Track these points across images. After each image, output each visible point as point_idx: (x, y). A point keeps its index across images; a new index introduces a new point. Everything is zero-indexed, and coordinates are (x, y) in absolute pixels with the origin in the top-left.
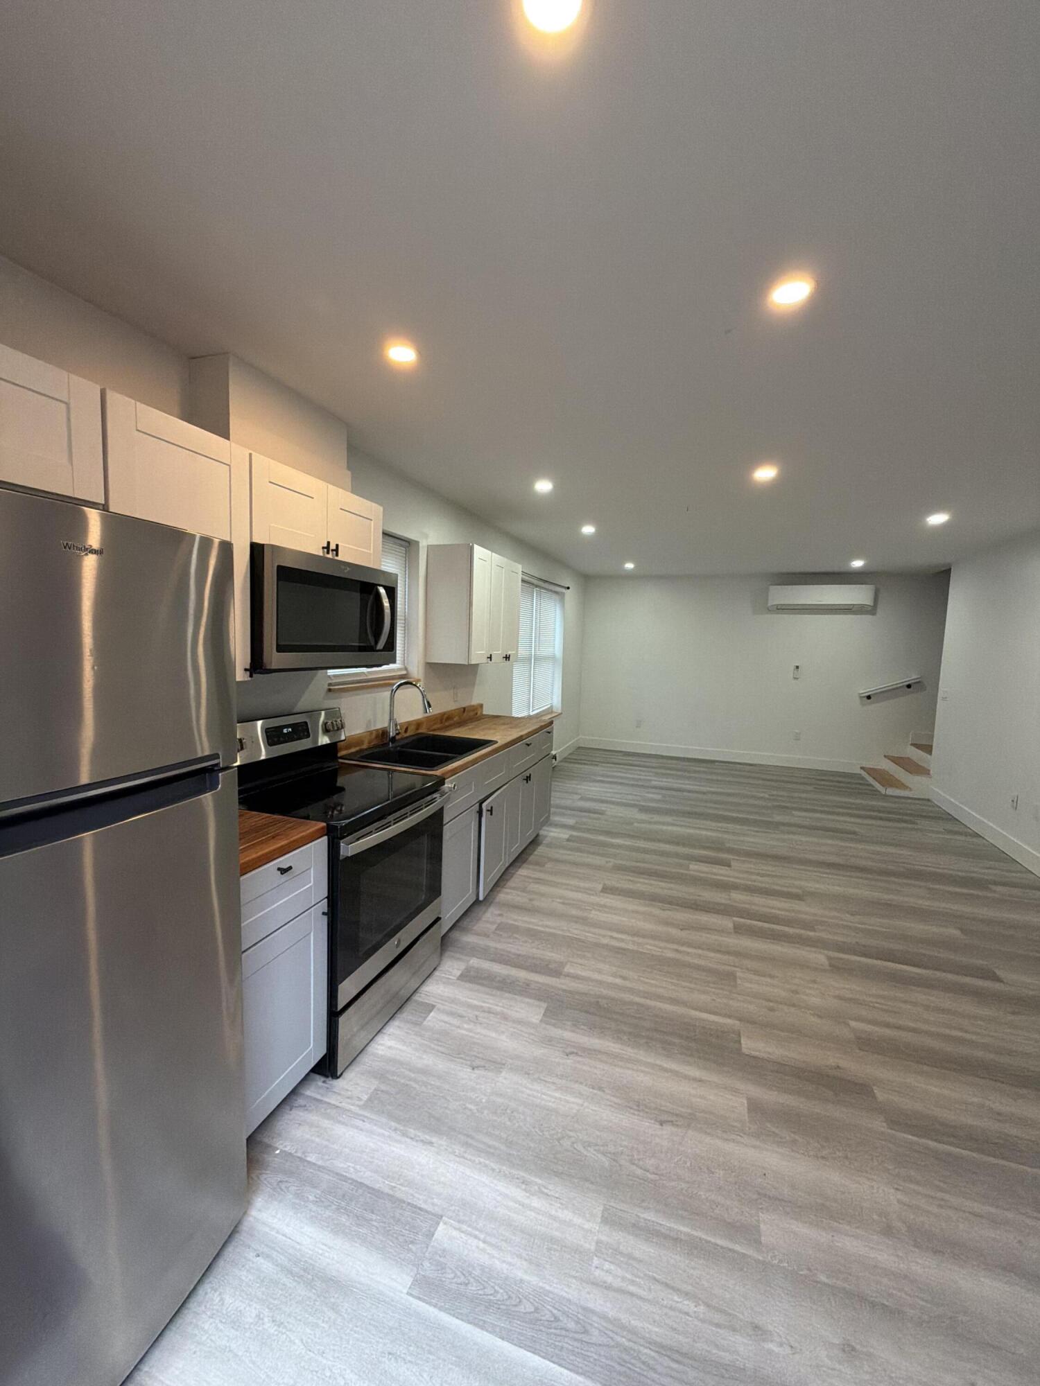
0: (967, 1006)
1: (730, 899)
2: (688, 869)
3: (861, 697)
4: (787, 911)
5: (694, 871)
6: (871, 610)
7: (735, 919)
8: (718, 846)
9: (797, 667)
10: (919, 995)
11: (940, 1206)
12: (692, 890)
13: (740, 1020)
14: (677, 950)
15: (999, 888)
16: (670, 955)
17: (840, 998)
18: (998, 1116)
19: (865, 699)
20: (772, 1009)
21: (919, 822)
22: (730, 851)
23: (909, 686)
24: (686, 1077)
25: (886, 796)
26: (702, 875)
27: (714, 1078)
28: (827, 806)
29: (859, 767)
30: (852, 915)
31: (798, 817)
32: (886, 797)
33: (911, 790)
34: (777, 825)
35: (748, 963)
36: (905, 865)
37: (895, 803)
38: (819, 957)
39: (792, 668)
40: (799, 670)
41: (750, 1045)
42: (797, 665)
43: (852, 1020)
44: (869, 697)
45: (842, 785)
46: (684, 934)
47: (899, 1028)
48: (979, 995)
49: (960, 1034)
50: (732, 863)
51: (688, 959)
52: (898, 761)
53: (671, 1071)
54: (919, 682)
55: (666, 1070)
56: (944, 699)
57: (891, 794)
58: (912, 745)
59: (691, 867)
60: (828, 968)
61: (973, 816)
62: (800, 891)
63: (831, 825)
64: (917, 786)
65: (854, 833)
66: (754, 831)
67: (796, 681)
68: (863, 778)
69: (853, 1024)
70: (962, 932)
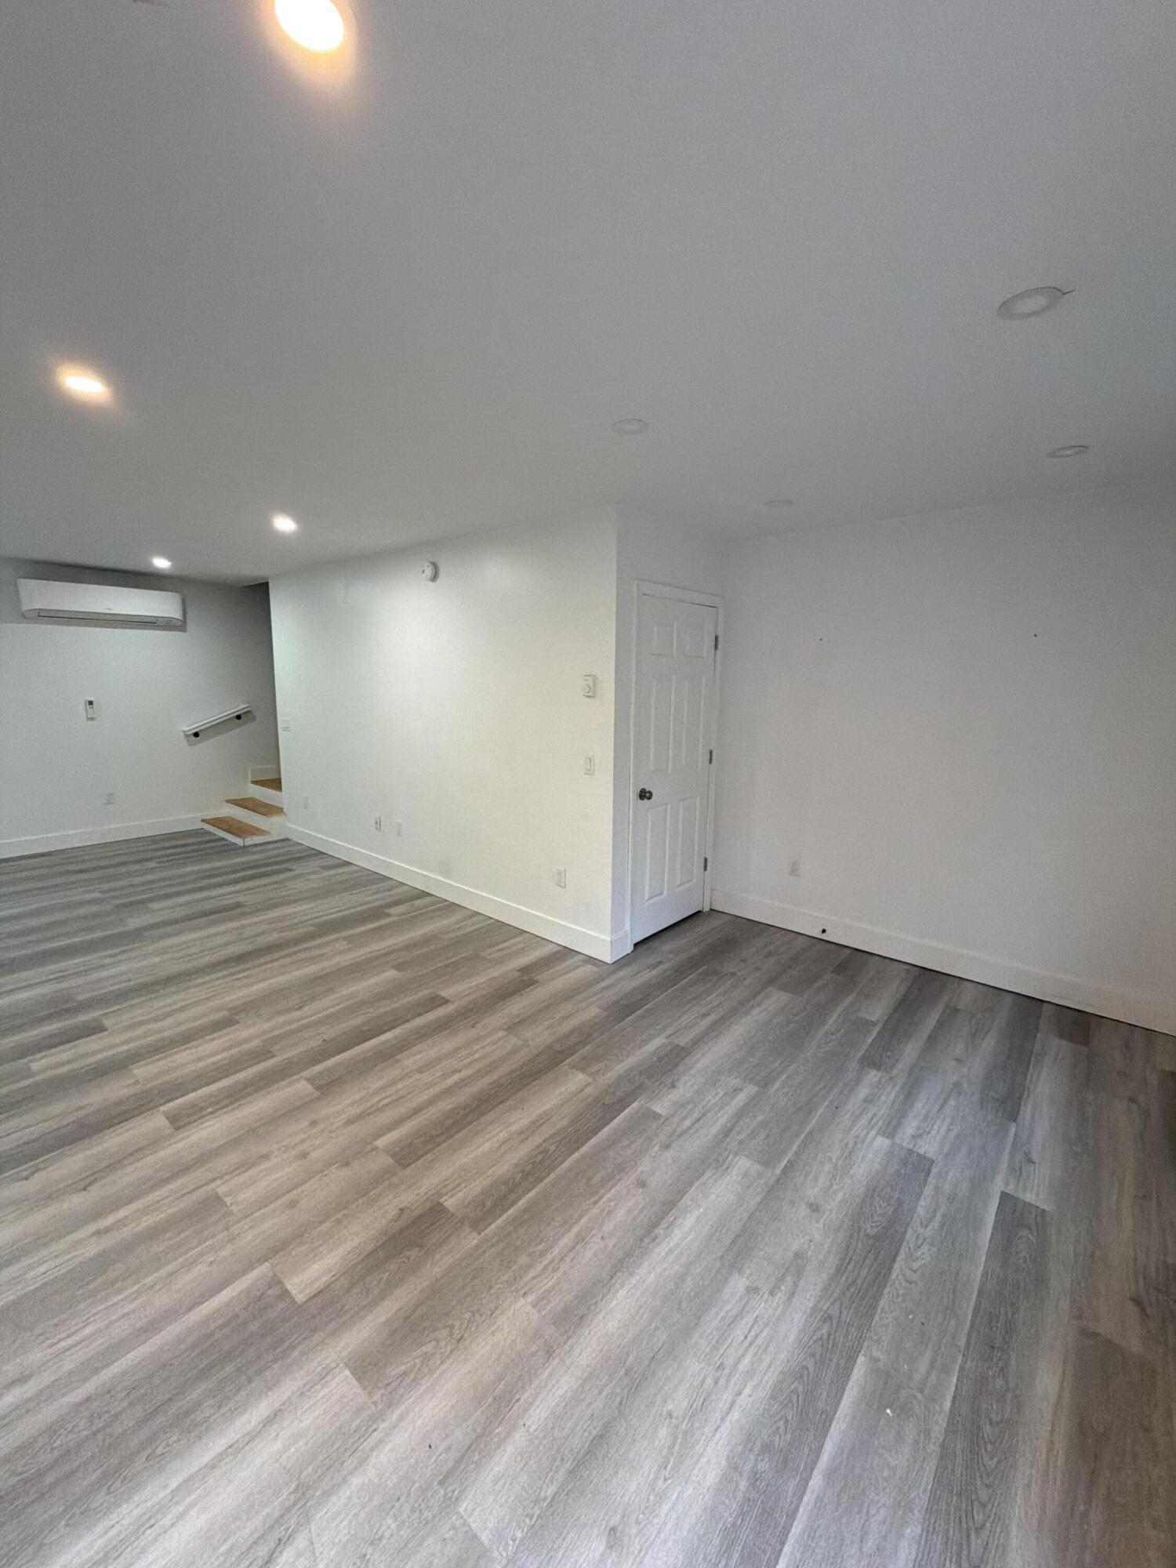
0: (446, 1044)
1: (137, 1082)
2: (30, 1074)
3: (188, 735)
4: (224, 1050)
5: (44, 1071)
6: (179, 626)
7: (162, 1108)
8: (61, 1006)
9: (91, 703)
10: (410, 1061)
11: (555, 1270)
12: (58, 1108)
13: (266, 1258)
14: (98, 1233)
15: (393, 911)
16: (91, 1250)
17: (350, 1122)
18: (524, 1134)
19: (193, 738)
20: (293, 1204)
21: (293, 867)
22: (88, 1005)
23: (238, 717)
24: (253, 1436)
25: (245, 847)
26: (65, 1069)
27: (288, 1388)
28: (190, 882)
29: (199, 820)
30: (299, 1008)
31: (161, 911)
32: (245, 849)
33: (268, 833)
34: (137, 934)
35: (222, 1163)
36: (311, 922)
37: (262, 852)
38: (298, 1087)
39: (82, 706)
40: (94, 706)
41: (302, 1283)
42: (92, 699)
43: (376, 1140)
44: (196, 735)
45: (189, 848)
46: (95, 1194)
47: (417, 1111)
48: (445, 1026)
49: (456, 1077)
50: (107, 1023)
51: (126, 1232)
52: (243, 803)
53: (220, 1457)
54: (248, 712)
55: (213, 1466)
56: (286, 729)
57: (250, 843)
58: (253, 782)
59: (35, 1066)
60: (318, 1094)
61: (339, 846)
62: (225, 1013)
63: (207, 906)
64: (273, 827)
65: (238, 905)
66: (110, 956)
67: (90, 722)
68: (209, 833)
69: (380, 1143)
70: (399, 970)
